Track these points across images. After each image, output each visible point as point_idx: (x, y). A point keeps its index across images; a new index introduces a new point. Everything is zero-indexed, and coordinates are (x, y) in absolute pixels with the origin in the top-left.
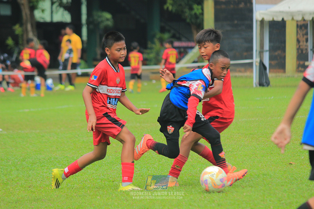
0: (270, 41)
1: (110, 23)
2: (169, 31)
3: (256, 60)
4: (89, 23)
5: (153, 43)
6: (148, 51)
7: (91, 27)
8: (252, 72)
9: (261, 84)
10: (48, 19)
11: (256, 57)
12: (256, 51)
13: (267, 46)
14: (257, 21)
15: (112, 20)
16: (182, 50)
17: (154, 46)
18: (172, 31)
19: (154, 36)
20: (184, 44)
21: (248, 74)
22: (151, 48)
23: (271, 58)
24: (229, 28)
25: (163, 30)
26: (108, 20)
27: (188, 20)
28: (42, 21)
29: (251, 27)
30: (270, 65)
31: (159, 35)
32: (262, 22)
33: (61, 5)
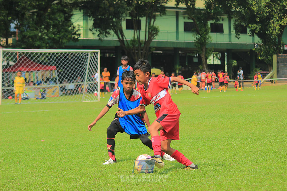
1: (236, 64)
2: (259, 67)
4: (227, 64)
5: (253, 72)
6: (251, 75)
7: (228, 66)
10: (212, 63)
15: (236, 63)
16: (264, 74)
17: (253, 73)
18: (260, 67)
19: (253, 69)
20: (265, 72)
22: (252, 74)
24: (283, 66)
25: (256, 67)
26: (235, 63)
27: (266, 63)
28: (209, 64)
31: (255, 69)
33: (217, 58)
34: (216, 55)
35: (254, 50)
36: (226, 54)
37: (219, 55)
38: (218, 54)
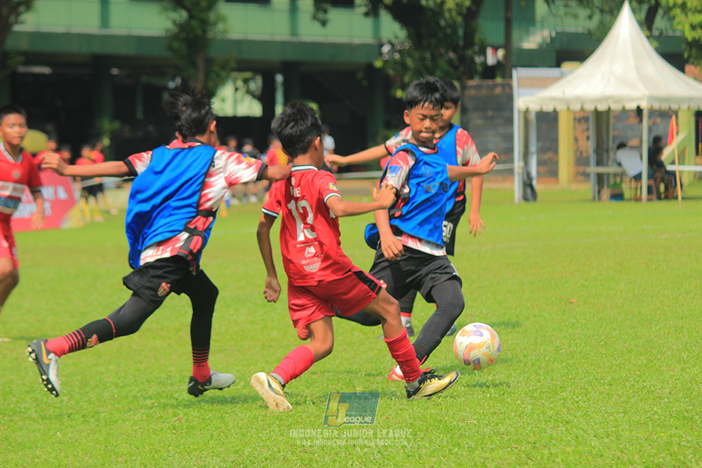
0: (538, 139)
3: (518, 164)
8: (513, 182)
9: (525, 198)
10: (230, 113)
11: (519, 161)
12: (519, 153)
13: (533, 148)
14: (519, 112)
15: (319, 112)
21: (506, 185)
23: (540, 163)
24: (479, 122)
29: (510, 121)
30: (538, 172)
32: (527, 112)
33: (248, 92)
34: (246, 81)
35: (378, 64)
36: (279, 78)
37: (256, 84)
38: (252, 79)
